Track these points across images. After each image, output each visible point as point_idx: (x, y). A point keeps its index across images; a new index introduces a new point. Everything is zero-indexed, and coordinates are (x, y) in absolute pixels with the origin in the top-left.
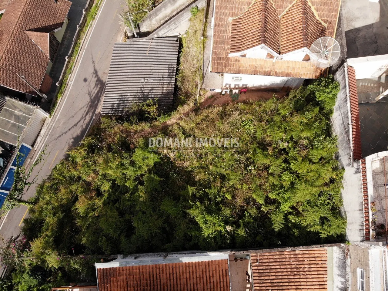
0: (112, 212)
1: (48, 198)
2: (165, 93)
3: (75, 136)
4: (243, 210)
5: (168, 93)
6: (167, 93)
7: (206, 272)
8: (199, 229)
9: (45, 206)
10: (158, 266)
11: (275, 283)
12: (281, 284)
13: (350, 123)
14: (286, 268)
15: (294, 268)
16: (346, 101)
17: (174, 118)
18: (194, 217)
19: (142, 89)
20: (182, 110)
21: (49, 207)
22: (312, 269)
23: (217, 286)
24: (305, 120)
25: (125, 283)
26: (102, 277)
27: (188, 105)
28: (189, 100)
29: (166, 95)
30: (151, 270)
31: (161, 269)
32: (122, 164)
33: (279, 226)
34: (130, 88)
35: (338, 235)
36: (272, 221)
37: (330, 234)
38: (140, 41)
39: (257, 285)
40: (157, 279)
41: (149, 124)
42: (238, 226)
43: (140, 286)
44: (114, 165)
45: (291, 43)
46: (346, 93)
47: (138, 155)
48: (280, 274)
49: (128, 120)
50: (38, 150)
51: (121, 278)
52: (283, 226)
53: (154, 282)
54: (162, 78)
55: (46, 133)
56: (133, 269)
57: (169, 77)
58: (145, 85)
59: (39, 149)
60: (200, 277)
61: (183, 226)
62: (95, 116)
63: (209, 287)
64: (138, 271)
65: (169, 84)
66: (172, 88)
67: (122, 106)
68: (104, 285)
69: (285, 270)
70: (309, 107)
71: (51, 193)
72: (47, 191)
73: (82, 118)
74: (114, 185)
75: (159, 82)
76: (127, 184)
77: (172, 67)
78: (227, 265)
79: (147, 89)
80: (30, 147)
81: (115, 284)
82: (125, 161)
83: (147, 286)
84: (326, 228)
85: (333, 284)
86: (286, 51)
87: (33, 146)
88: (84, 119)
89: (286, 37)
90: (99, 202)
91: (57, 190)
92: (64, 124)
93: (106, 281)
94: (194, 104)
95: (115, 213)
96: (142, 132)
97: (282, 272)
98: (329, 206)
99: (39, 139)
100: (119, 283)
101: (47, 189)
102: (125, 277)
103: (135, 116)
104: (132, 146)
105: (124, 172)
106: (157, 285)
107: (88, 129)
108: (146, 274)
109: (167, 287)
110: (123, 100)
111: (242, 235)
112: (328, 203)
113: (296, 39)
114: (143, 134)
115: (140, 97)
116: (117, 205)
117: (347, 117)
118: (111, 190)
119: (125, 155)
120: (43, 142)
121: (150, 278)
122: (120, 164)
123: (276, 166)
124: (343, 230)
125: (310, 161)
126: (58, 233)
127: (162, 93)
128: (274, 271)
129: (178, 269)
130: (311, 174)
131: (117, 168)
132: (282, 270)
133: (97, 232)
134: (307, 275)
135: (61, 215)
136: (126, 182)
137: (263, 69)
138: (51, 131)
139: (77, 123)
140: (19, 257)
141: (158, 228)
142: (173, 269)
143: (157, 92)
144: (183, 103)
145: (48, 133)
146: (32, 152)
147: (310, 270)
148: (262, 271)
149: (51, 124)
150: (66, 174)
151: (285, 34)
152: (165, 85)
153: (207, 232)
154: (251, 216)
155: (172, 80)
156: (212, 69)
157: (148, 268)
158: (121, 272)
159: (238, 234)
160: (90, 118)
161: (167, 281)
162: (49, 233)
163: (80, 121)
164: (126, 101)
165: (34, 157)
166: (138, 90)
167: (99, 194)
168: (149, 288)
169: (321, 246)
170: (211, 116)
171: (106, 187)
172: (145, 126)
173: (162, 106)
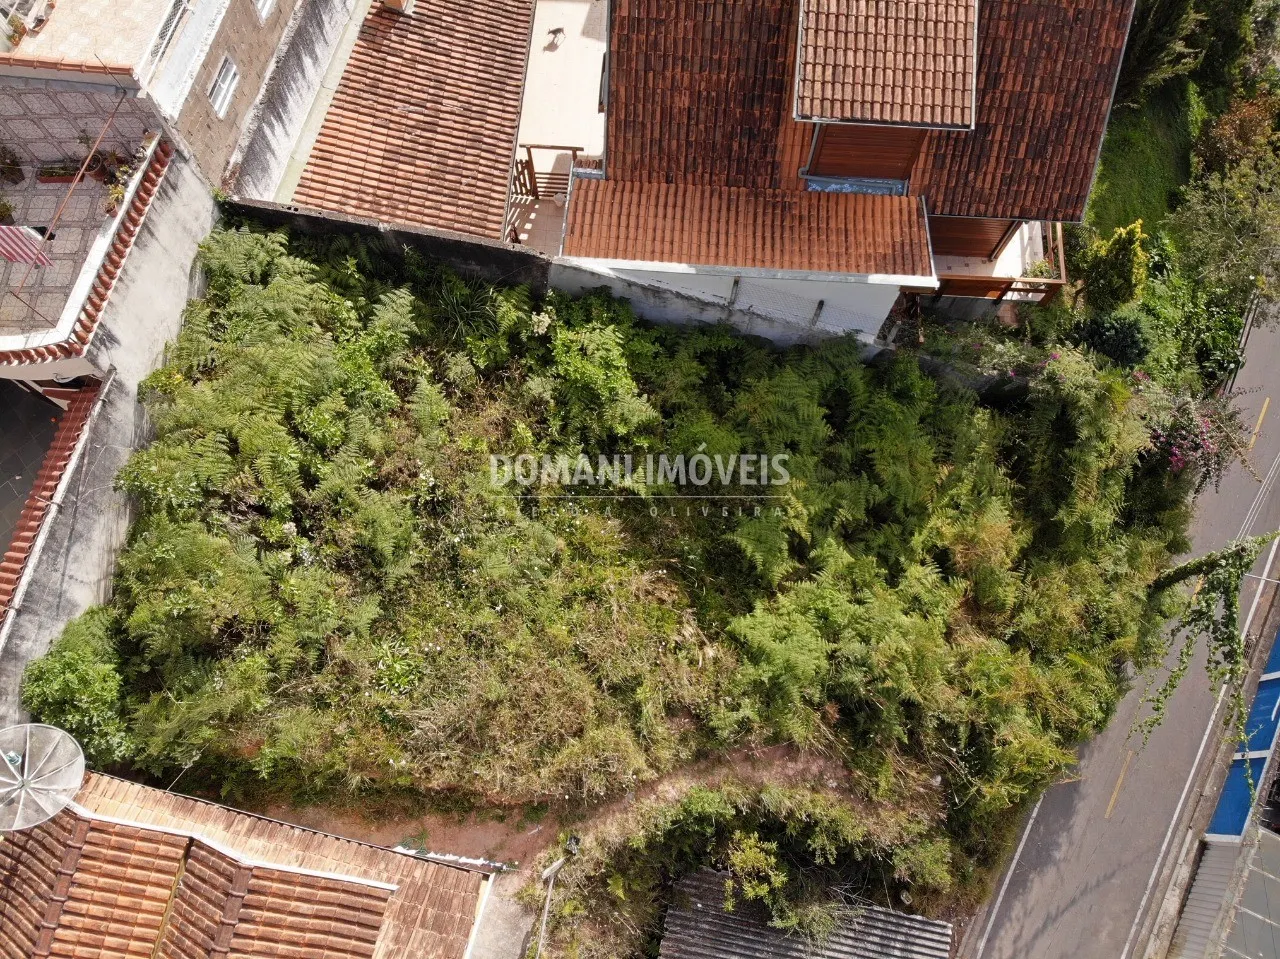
0: (895, 475)
1: (1116, 596)
3: (1051, 873)
4: (491, 375)
7: (627, 238)
9: (1124, 569)
10: (758, 263)
11: (445, 195)
12: (430, 188)
13: (54, 509)
14: (407, 219)
15: (386, 214)
16: (28, 595)
17: (665, 800)
18: (640, 395)
20: (632, 825)
21: (1108, 565)
22: (337, 198)
23: (602, 206)
24: (196, 589)
25: (851, 238)
26: (917, 258)
27: (602, 843)
28: (598, 864)
30: (777, 257)
31: (750, 256)
32: (865, 639)
33: (395, 298)
35: (238, 229)
36: (410, 312)
37: (256, 235)
39: (497, 203)
40: (764, 238)
41: (764, 797)
42: (513, 337)
43: (810, 229)
44: (893, 642)
45: (130, 872)
46: (15, 624)
47: (807, 653)
48: (427, 211)
49: (845, 853)
50: (1182, 827)
51: (862, 251)
52: (382, 297)
53: (773, 233)
55: (1158, 895)
56: (829, 265)
59: (1180, 834)
60: (645, 231)
61: (676, 379)
63: (625, 207)
64: (815, 260)
68: (911, 240)
69: (409, 215)
70: (157, 642)
71: (1108, 611)
72: (1125, 620)
73: (1029, 948)
74: (894, 577)
76: (847, 558)
78: (567, 245)
80: (1210, 837)
81: (879, 240)
82: (855, 648)
83: (791, 228)
84: (262, 255)
85: (295, 152)
86: (163, 849)
87: (1204, 846)
88: (1021, 943)
89: (141, 916)
90: (941, 526)
91: (1090, 617)
92: (1096, 932)
93: (907, 248)
94: (577, 841)
95: (886, 470)
96: (791, 773)
97: (421, 214)
98: (231, 309)
99: (1184, 872)
100: (870, 240)
101: (1123, 626)
102: (852, 250)
103: (819, 861)
104: (832, 710)
105: (860, 610)
106: (763, 226)
107: (1002, 893)
108: (792, 252)
109: (737, 220)
111: (507, 301)
112: (230, 317)
113: (102, 881)
114: (791, 765)
116: (880, 496)
117: (52, 535)
118: (902, 559)
119: (856, 677)
120: (1165, 858)
121: (783, 244)
122: (873, 641)
124: (215, 236)
125: (233, 443)
126: (1064, 454)
128: (441, 222)
129: (703, 252)
130: (248, 402)
131: (884, 627)
132: (419, 217)
134: (355, 191)
135: (1062, 514)
136: (850, 568)
137: (275, 849)
138: (1143, 903)
139: (1045, 926)
141: (749, 389)
142: (717, 255)
144: (622, 859)
145: (1152, 894)
146: (1202, 823)
147: (343, 200)
148: (472, 228)
149: (1144, 931)
151: (138, 931)
153: (605, 338)
154: (470, 355)
156: (477, 888)
157: (786, 264)
158: (862, 262)
159: (518, 308)
160: (997, 943)
161: (736, 231)
162: (1096, 464)
163: (1036, 937)
165: (1191, 802)
167: (942, 558)
168: (787, 223)
169: (296, 210)
170: (521, 752)
171: (921, 576)
172: (778, 796)
173: (707, 914)
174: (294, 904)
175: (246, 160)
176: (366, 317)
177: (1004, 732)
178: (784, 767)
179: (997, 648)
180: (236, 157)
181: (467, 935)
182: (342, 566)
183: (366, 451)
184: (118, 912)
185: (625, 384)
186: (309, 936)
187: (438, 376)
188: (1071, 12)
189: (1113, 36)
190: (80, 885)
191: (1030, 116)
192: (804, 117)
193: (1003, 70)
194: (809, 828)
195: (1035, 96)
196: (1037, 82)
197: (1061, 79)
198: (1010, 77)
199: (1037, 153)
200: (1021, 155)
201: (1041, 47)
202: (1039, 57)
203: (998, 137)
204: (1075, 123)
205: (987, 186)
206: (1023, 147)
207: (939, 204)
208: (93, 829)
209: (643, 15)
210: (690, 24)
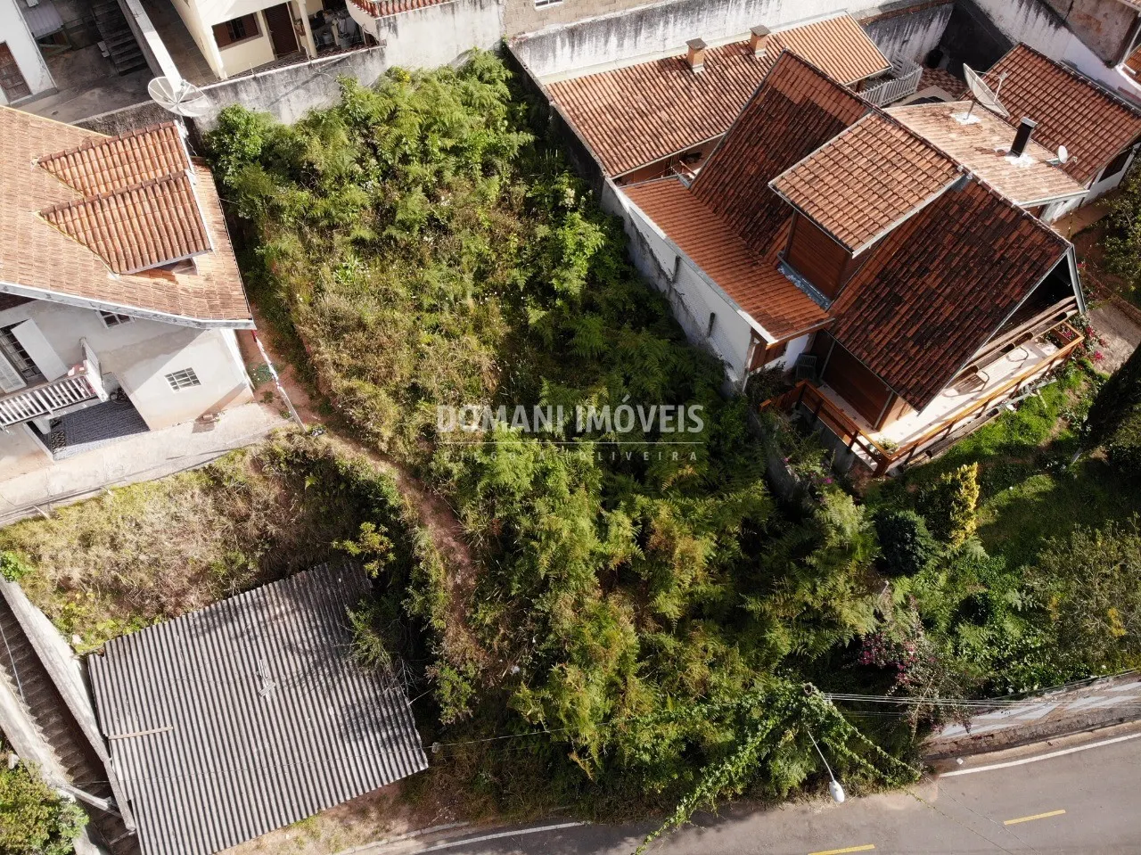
2: (291, 604)
5: (290, 594)
6: (289, 597)
7: (658, 208)
10: (700, 264)
17: (376, 469)
18: (582, 279)
19: (300, 680)
25: (763, 297)
26: (782, 329)
27: (328, 447)
28: (315, 453)
29: (297, 596)
31: (701, 259)
33: (526, 135)
34: (307, 720)
40: (720, 261)
41: (418, 529)
43: (750, 278)
51: (759, 304)
52: (522, 130)
54: (246, 637)
56: (732, 293)
57: (237, 615)
58: (283, 678)
64: (729, 286)
65: (258, 606)
66: (271, 590)
67: (378, 711)
75: (259, 639)
76: (591, 460)
77: (198, 623)
78: (628, 188)
79: (295, 664)
81: (777, 309)
83: (741, 270)
84: (495, 74)
89: (145, 172)
90: (662, 510)
93: (784, 323)
94: (321, 433)
100: (772, 305)
102: (754, 299)
104: (496, 526)
105: (567, 493)
106: (728, 258)
108: (723, 275)
110: (354, 724)
111: (569, 178)
115: (326, 671)
124: (487, 52)
126: (789, 565)
127: (293, 612)
129: (683, 240)
136: (586, 467)
141: (639, 331)
142: (688, 245)
143: (295, 629)
144: (327, 465)
152: (266, 616)
153: (594, 236)
154: (529, 189)
155: (243, 601)
157: (712, 276)
158: (750, 306)
161: (711, 249)
164: (358, 710)
166: (306, 690)
168: (741, 267)
173: (337, 589)
175: (534, 40)
177: (572, 673)
178: (447, 535)
180: (530, 35)
182: (377, 206)
183: (439, 173)
184: (141, 163)
185: (581, 266)
186: (170, 224)
188: (998, 256)
189: (1017, 290)
190: (145, 139)
191: (932, 310)
192: (774, 187)
193: (932, 268)
195: (941, 298)
196: (948, 290)
197: (964, 299)
198: (934, 276)
199: (920, 340)
200: (909, 335)
201: (964, 268)
202: (958, 274)
203: (903, 311)
204: (956, 336)
205: (876, 341)
206: (914, 329)
207: (841, 332)
208: (172, 129)
209: (765, 110)
210: (784, 128)
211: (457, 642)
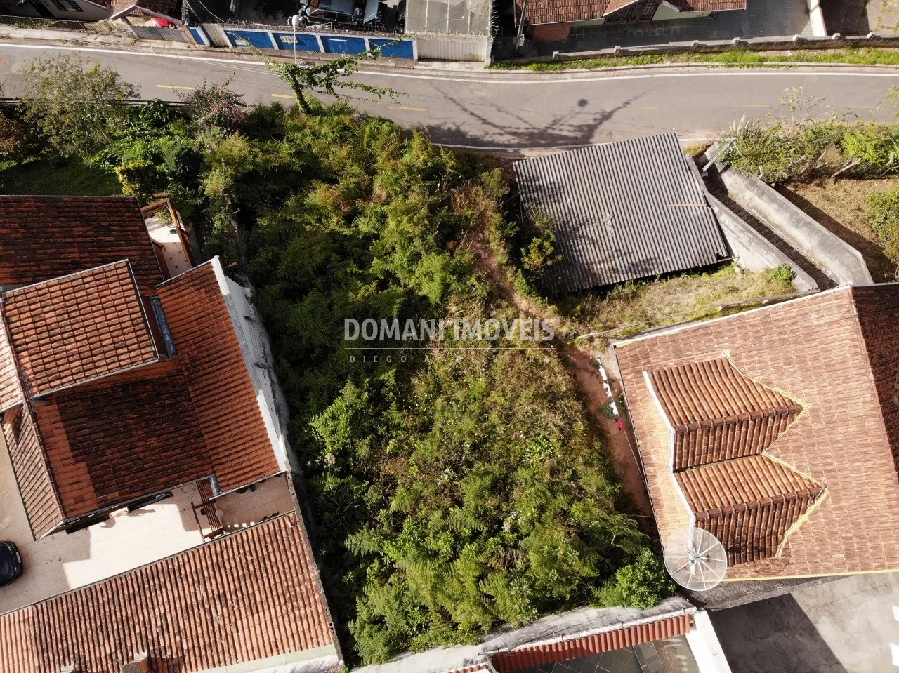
0: (320, 251)
1: (323, 131)
2: (593, 269)
3: (463, 128)
4: (370, 477)
5: (594, 275)
6: (595, 275)
7: (252, 440)
8: (321, 409)
9: (308, 131)
10: (240, 358)
11: (265, 564)
12: (265, 575)
13: (565, 638)
14: (292, 577)
15: (295, 590)
16: (612, 624)
17: (529, 304)
18: (341, 394)
19: (587, 221)
20: (548, 313)
21: (308, 139)
22: (299, 623)
23: (235, 465)
24: (560, 553)
25: (201, 315)
26: (201, 274)
27: (563, 323)
28: (573, 321)
29: (588, 272)
30: (231, 349)
31: (237, 365)
32: (411, 240)
33: (353, 546)
34: (583, 199)
35: (358, 652)
36: (359, 532)
37: (356, 639)
38: (696, 182)
39: (255, 533)
40: (221, 363)
41: (504, 261)
42: (341, 475)
43: (204, 340)
44: (406, 226)
45: (703, 488)
46: (629, 621)
47: (433, 262)
48: (281, 568)
49: (507, 219)
50: (415, 72)
51: (208, 305)
52: (355, 554)
53: (215, 359)
54: (623, 252)
55: (452, 74)
56: (225, 319)
57: (630, 267)
58: (598, 224)
59: (419, 72)
60: (241, 432)
61: (322, 381)
62: (515, 151)
63: (230, 452)
64: (225, 328)
65: (615, 271)
66: (606, 281)
67: (540, 196)
68: (190, 281)
69: (289, 577)
70: (595, 557)
71: (333, 133)
72: (335, 124)
73: (502, 128)
74: (369, 238)
75: (614, 249)
76: (375, 261)
77: (656, 266)
78: (272, 472)
79: (591, 231)
80: (416, 56)
81: (196, 299)
82: (417, 242)
83: (206, 350)
84: (367, 629)
85: (281, 664)
86: (685, 481)
87: (421, 59)
88: (502, 132)
89: (717, 474)
90: (334, 223)
91: (342, 140)
92: (482, 98)
93: (196, 282)
94: (567, 335)
95: (320, 258)
96: (486, 254)
97: (285, 572)
98: (406, 628)
99: (436, 65)
100: (198, 304)
101: (338, 123)
102: (210, 311)
103: (518, 229)
104: (451, 244)
105: (398, 248)
106: (211, 366)
107: (483, 148)
108: (224, 343)
109: (214, 383)
110: (555, 192)
111: (324, 485)
112: (412, 627)
113: (714, 496)
114: (483, 256)
115: (571, 224)
116: (334, 257)
117: (578, 631)
118: (360, 237)
119: (430, 238)
120: (433, 76)
121: (220, 351)
122: (410, 236)
123: (463, 518)
124: (369, 661)
125: (481, 578)
126: (264, 175)
127: (592, 263)
128: (284, 557)
129: (245, 392)
130: (455, 583)
131: (401, 233)
132: (287, 571)
133: (281, 239)
134: (289, 616)
135: (296, 167)
136: (379, 258)
137: (653, 448)
138: (459, 80)
139: (489, 124)
140: (208, 122)
141: (309, 340)
142: (243, 383)
143: (590, 252)
144: (564, 312)
145: (453, 77)
146: (409, 63)
147: (298, 619)
148: (279, 538)
149: (472, 75)
150: (376, 145)
151: (723, 472)
152: (610, 263)
153: (319, 425)
154: (363, 494)
155: (626, 275)
156: (622, 348)
157: (234, 342)
158: (216, 302)
159: (325, 479)
160: (507, 143)
161: (222, 380)
162: (260, 157)
163: (495, 126)
164: (552, 200)
165: (401, 71)
166: (584, 215)
167: (349, 219)
168: (205, 354)
169: (331, 625)
170: (545, 374)
171: (364, 225)
172: (500, 256)
173: (562, 273)
174: (676, 406)
176: (372, 556)
177: (419, 164)
178: (485, 259)
179: (378, 181)
181: (643, 341)
182: (507, 498)
183: (446, 515)
184: (722, 484)
185: (339, 403)
187: (383, 504)
188: (23, 230)
189: (27, 204)
190: (722, 503)
191: (89, 239)
192: (155, 355)
193: (69, 261)
194: (507, 238)
195: (76, 240)
196: (69, 240)
197: (62, 227)
198: (71, 255)
199: (108, 230)
200: (112, 239)
201: (49, 243)
202: (54, 242)
203: (107, 254)
204: (84, 213)
205: (136, 253)
206: (107, 239)
207: (155, 276)
208: (697, 511)
211: (487, 204)
